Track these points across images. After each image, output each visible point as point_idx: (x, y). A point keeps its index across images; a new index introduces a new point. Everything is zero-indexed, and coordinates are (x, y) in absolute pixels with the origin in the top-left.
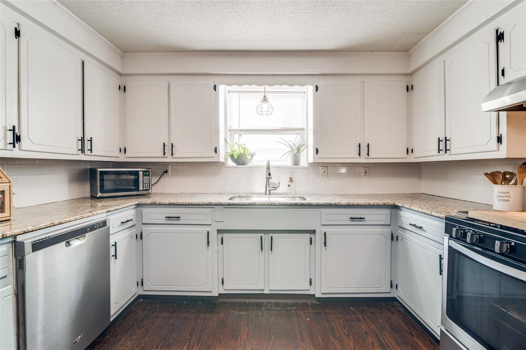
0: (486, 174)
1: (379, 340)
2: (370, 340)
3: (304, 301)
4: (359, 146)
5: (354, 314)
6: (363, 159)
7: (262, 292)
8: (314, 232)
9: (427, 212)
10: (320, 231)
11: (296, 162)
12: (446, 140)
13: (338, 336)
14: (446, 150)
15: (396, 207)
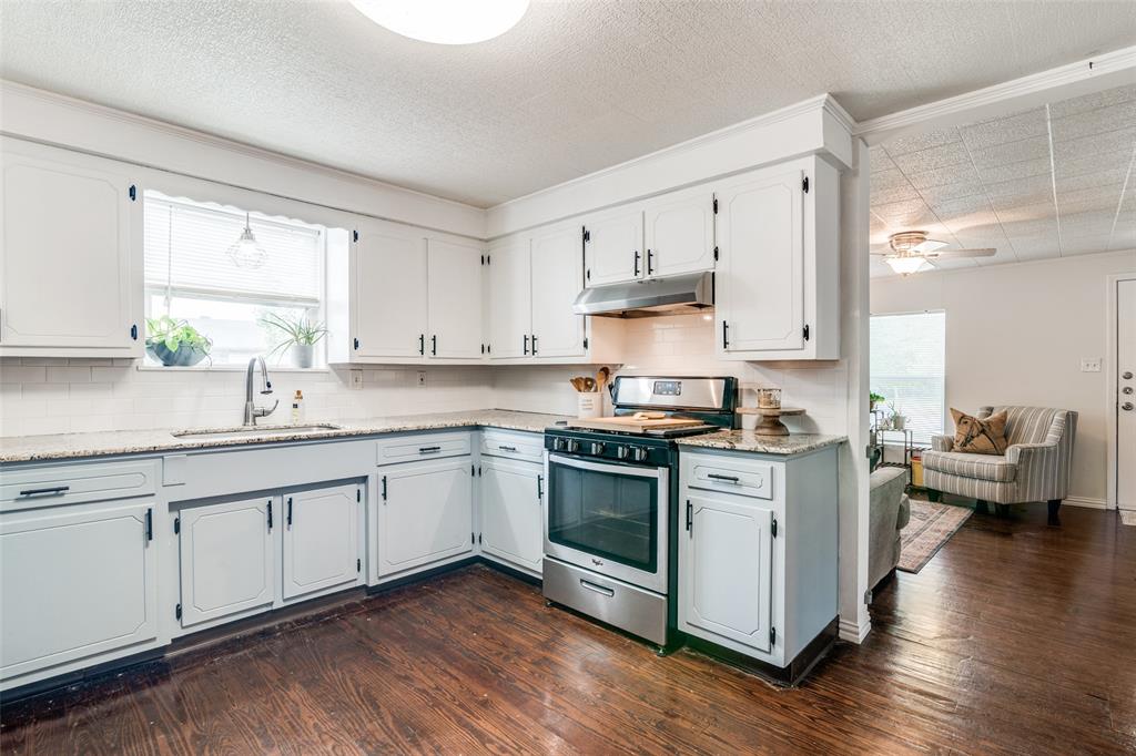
0: (572, 381)
1: (474, 606)
2: (464, 609)
3: (348, 602)
4: (422, 339)
5: (432, 592)
6: (427, 360)
7: (270, 609)
8: (364, 479)
9: (521, 428)
10: (375, 476)
11: (305, 362)
12: (534, 339)
13: (422, 621)
14: (534, 352)
15: (478, 428)
